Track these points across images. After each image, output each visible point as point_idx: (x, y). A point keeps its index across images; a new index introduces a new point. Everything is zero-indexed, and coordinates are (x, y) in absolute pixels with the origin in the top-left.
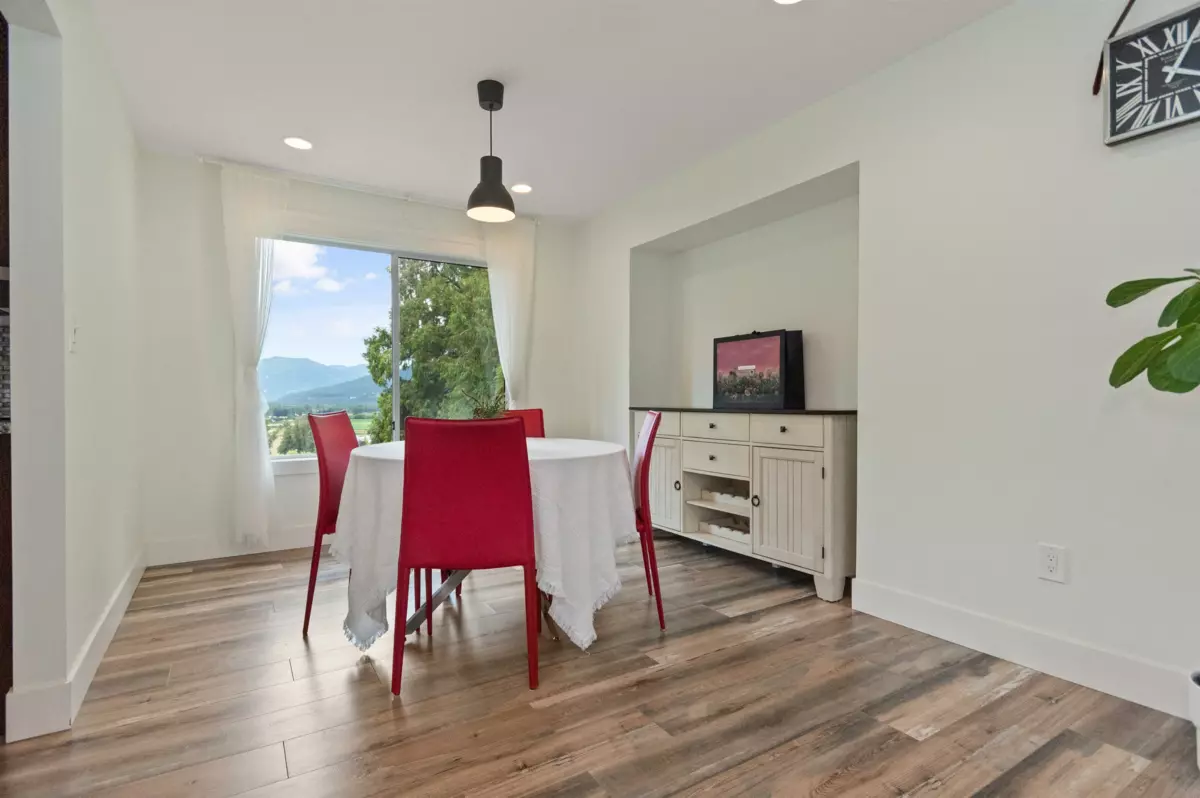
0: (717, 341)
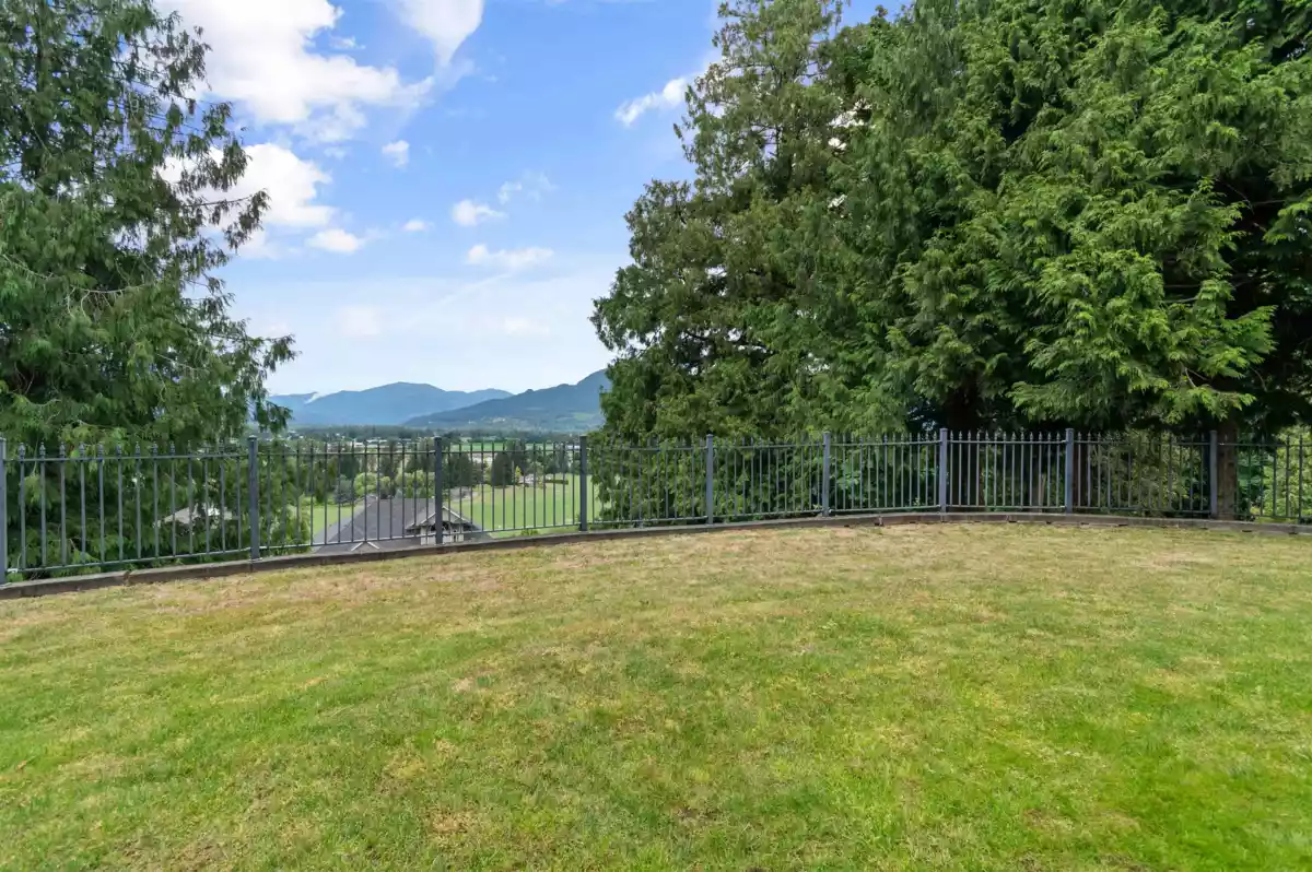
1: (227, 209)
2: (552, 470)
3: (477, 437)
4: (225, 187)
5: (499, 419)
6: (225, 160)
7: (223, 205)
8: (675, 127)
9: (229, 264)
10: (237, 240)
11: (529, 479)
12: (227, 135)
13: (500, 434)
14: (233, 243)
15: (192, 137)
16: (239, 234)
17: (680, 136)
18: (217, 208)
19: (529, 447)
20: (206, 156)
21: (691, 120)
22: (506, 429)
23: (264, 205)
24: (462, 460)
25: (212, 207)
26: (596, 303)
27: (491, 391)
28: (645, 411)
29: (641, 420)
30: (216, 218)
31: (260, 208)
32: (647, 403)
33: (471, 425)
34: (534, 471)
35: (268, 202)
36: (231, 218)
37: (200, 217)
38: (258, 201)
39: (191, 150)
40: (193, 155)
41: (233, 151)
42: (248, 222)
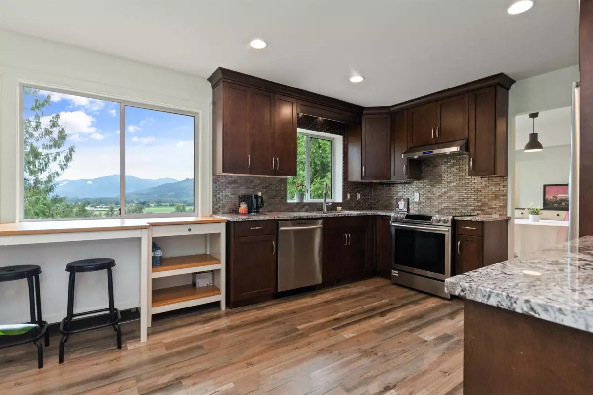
0: (545, 186)
1: (59, 155)
3: (159, 203)
4: (59, 148)
6: (59, 136)
10: (64, 167)
12: (59, 126)
13: (172, 201)
14: (62, 168)
15: (46, 129)
16: (65, 165)
18: (55, 155)
20: (51, 136)
22: (175, 199)
25: (53, 155)
30: (55, 159)
31: (72, 153)
35: (75, 150)
36: (61, 158)
37: (49, 159)
38: (71, 150)
39: (45, 135)
40: (47, 137)
41: (62, 132)
42: (68, 159)
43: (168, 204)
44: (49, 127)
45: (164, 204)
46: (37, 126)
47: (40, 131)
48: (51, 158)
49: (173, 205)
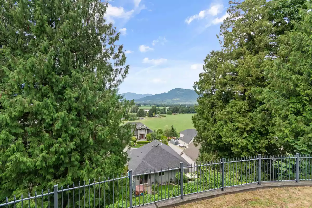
1: (122, 70)
2: (162, 113)
3: (145, 105)
4: (122, 65)
5: (150, 101)
6: (122, 59)
7: (121, 69)
8: (217, 35)
9: (122, 83)
10: (124, 77)
11: (157, 115)
12: (122, 53)
13: (150, 104)
14: (123, 78)
15: (116, 54)
16: (125, 76)
17: (218, 37)
18: (120, 70)
19: (157, 107)
20: (118, 58)
21: (221, 33)
22: (151, 103)
23: (129, 68)
24: (142, 110)
25: (119, 70)
26: (195, 83)
27: (148, 94)
28: (211, 113)
29: (210, 115)
30: (120, 72)
31: (128, 69)
32: (212, 111)
33: (143, 102)
34: (158, 113)
35: (129, 67)
36: (122, 72)
37: (117, 72)
38: (128, 67)
39: (116, 57)
40: (116, 59)
41: (123, 56)
42: (126, 72)
43: (148, 105)
44: (117, 53)
45: (147, 105)
46: (112, 52)
47: (113, 55)
48: (118, 72)
49: (150, 106)
